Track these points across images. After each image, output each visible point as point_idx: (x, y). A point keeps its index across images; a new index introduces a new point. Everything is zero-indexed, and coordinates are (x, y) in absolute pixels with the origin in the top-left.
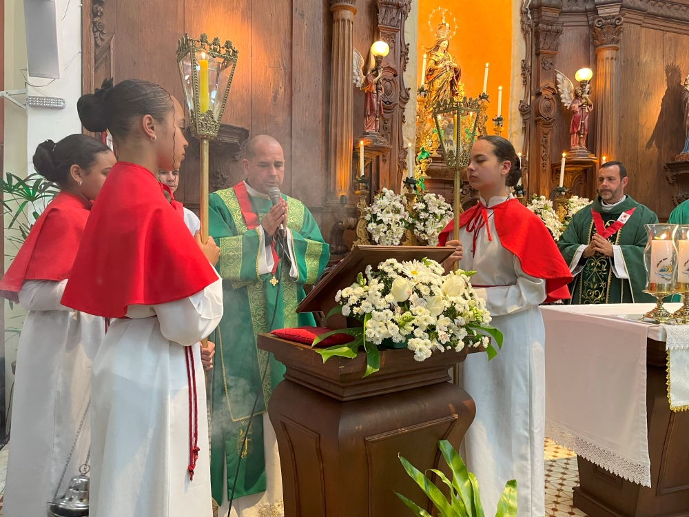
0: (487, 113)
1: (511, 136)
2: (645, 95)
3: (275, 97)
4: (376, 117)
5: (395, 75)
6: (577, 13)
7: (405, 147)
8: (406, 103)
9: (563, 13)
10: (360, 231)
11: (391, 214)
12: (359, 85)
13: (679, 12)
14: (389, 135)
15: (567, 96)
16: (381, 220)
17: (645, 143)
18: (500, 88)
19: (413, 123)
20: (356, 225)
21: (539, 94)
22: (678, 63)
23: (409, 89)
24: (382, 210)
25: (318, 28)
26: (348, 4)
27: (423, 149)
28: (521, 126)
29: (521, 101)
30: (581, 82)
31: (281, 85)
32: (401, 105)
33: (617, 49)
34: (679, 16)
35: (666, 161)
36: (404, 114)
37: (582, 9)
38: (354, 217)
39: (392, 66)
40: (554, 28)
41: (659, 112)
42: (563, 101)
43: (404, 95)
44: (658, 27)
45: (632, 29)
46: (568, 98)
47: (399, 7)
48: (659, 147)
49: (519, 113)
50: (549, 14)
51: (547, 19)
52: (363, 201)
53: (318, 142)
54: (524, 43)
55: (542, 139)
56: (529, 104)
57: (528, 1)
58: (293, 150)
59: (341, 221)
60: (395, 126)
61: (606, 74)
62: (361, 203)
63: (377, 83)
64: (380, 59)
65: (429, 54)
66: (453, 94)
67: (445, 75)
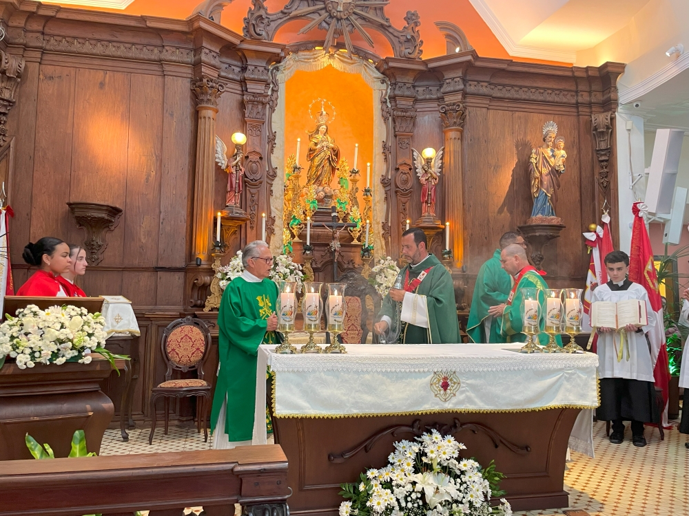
0: (358, 185)
1: (375, 205)
2: (494, 168)
3: (147, 180)
4: (236, 193)
5: (261, 158)
6: (431, 99)
7: (273, 216)
8: (273, 180)
9: (416, 100)
10: (213, 288)
12: (224, 167)
13: (528, 94)
14: (256, 206)
15: (420, 171)
17: (497, 210)
18: (369, 164)
19: (281, 196)
20: (211, 283)
21: (397, 169)
22: (529, 138)
23: (276, 168)
24: (234, 269)
25: (185, 124)
26: (209, 106)
27: (294, 216)
28: (384, 196)
29: (382, 176)
30: (428, 159)
31: (153, 170)
32: (269, 182)
33: (462, 132)
34: (527, 98)
35: (518, 225)
36: (272, 188)
37: (435, 97)
38: (210, 276)
39: (258, 150)
40: (408, 114)
41: (509, 182)
42: (418, 175)
43: (271, 174)
44: (506, 108)
45: (478, 113)
47: (264, 104)
48: (511, 213)
49: (381, 185)
50: (403, 102)
51: (402, 107)
52: (218, 263)
53: (184, 213)
54: (384, 126)
55: (401, 207)
56: (390, 178)
57: (387, 92)
58: (161, 221)
59: (197, 279)
60: (263, 199)
61: (450, 151)
62: (216, 264)
63: (236, 165)
64: (238, 147)
65: (311, 137)
66: (333, 169)
67: (322, 154)
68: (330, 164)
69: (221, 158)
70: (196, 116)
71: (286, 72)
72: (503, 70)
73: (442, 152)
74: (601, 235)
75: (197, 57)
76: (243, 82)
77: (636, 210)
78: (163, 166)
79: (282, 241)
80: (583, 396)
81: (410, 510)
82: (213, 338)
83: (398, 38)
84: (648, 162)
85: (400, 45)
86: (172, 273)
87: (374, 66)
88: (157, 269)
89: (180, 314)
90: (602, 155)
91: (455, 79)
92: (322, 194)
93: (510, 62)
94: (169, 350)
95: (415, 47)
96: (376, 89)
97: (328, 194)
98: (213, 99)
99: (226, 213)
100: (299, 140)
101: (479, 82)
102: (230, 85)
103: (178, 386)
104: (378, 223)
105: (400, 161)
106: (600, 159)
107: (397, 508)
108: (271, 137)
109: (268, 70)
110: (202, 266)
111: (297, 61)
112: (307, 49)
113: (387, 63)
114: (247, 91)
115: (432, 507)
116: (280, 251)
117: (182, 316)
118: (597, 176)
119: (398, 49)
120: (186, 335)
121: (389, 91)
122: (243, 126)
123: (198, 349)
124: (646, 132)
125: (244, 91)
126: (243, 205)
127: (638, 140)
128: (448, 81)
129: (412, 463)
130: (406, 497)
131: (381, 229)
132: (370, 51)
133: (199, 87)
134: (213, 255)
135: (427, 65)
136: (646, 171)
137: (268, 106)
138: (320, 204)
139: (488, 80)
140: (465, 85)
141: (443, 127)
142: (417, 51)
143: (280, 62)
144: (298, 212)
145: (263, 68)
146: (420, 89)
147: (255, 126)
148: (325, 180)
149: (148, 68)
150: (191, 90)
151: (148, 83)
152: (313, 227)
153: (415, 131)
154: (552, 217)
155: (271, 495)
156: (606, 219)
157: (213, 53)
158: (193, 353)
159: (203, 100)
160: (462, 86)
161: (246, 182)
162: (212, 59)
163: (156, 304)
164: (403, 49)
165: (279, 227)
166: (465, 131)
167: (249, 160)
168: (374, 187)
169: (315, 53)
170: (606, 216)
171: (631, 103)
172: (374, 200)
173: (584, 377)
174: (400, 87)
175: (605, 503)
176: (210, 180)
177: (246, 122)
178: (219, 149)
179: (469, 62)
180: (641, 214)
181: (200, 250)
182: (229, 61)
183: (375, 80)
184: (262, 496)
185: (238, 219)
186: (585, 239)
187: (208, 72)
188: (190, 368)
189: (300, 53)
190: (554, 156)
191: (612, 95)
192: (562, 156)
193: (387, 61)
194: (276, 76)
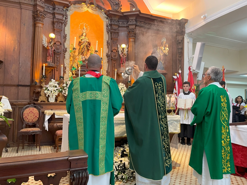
1: (104, 64)
3: (14, 50)
4: (51, 57)
5: (61, 44)
6: (124, 27)
7: (65, 66)
8: (65, 53)
9: (119, 27)
10: (42, 93)
11: (53, 88)
12: (46, 46)
14: (59, 62)
15: (120, 52)
16: (49, 89)
18: (102, 49)
19: (68, 59)
20: (41, 91)
21: (112, 51)
22: (157, 43)
23: (67, 48)
24: (50, 86)
25: (30, 29)
26: (40, 22)
27: (74, 67)
28: (107, 61)
29: (107, 53)
30: (123, 48)
31: (16, 46)
33: (135, 39)
36: (65, 56)
37: (126, 26)
38: (40, 89)
39: (59, 41)
42: (120, 54)
43: (65, 50)
45: (140, 33)
46: (121, 53)
47: (62, 23)
49: (106, 57)
50: (114, 27)
51: (114, 28)
52: (44, 83)
53: (29, 64)
54: (108, 35)
55: (113, 65)
56: (109, 54)
57: (108, 23)
58: (20, 66)
59: (35, 90)
60: (61, 60)
61: (131, 46)
62: (43, 84)
63: (51, 46)
64: (52, 39)
65: (80, 37)
66: (88, 50)
67: (84, 44)
68: (87, 48)
69: (45, 43)
70: (35, 26)
71: (71, 12)
72: (149, 18)
73: (128, 46)
74: (178, 77)
75: (35, 3)
76: (54, 14)
77: (190, 69)
78: (21, 45)
79: (69, 76)
80: (175, 129)
81: (119, 170)
82: (42, 112)
83: (113, 3)
84: (193, 53)
85: (114, 6)
86: (25, 87)
87: (104, 12)
88: (18, 86)
89: (28, 103)
90: (179, 50)
91: (133, 20)
92: (84, 59)
93: (151, 16)
94: (24, 117)
95: (119, 7)
96: (104, 21)
97: (86, 59)
98: (42, 19)
99: (47, 64)
100: (75, 38)
101: (141, 22)
102: (48, 15)
103: (28, 130)
104: (105, 71)
105: (113, 48)
106: (179, 51)
107: (116, 170)
108: (65, 36)
109: (64, 10)
110: (37, 85)
111: (75, 8)
112: (79, 4)
113: (109, 12)
114: (55, 17)
115: (127, 169)
116: (68, 80)
117: (29, 104)
118: (178, 57)
119: (113, 7)
120: (31, 111)
121: (109, 22)
122: (54, 31)
123: (36, 116)
124: (193, 43)
125: (54, 17)
126: (54, 61)
127: (191, 45)
128: (130, 20)
129: (121, 154)
130: (118, 166)
131: (106, 73)
132: (103, 6)
133: (36, 14)
134: (42, 80)
135: (123, 14)
136: (193, 56)
137: (63, 24)
138: (83, 62)
139: (144, 21)
140: (136, 22)
141: (128, 37)
142: (120, 8)
143: (68, 7)
144: (75, 65)
145: (62, 9)
146: (121, 23)
147: (58, 32)
148: (85, 54)
149: (15, 5)
150: (33, 15)
151: (15, 12)
152: (81, 71)
153: (119, 38)
154: (164, 70)
155: (82, 167)
156: (180, 72)
157: (42, 2)
158: (34, 118)
159: (37, 19)
160: (135, 23)
161: (55, 53)
162: (41, 4)
163: (18, 99)
164: (115, 7)
165: (68, 71)
166: (136, 39)
167: (56, 44)
168: (104, 57)
169: (82, 5)
170: (180, 71)
171: (189, 33)
172: (103, 62)
173: (176, 123)
174: (113, 21)
175: (180, 164)
176: (40, 51)
177: (55, 30)
178: (44, 40)
179: (138, 14)
180: (191, 70)
181: (36, 79)
182: (48, 5)
183: (105, 18)
184: (79, 168)
185: (52, 67)
186: (173, 78)
187: (39, 9)
188: (33, 124)
189: (76, 5)
190: (165, 49)
191: (183, 30)
192: (167, 50)
193: (109, 11)
194: (67, 13)
